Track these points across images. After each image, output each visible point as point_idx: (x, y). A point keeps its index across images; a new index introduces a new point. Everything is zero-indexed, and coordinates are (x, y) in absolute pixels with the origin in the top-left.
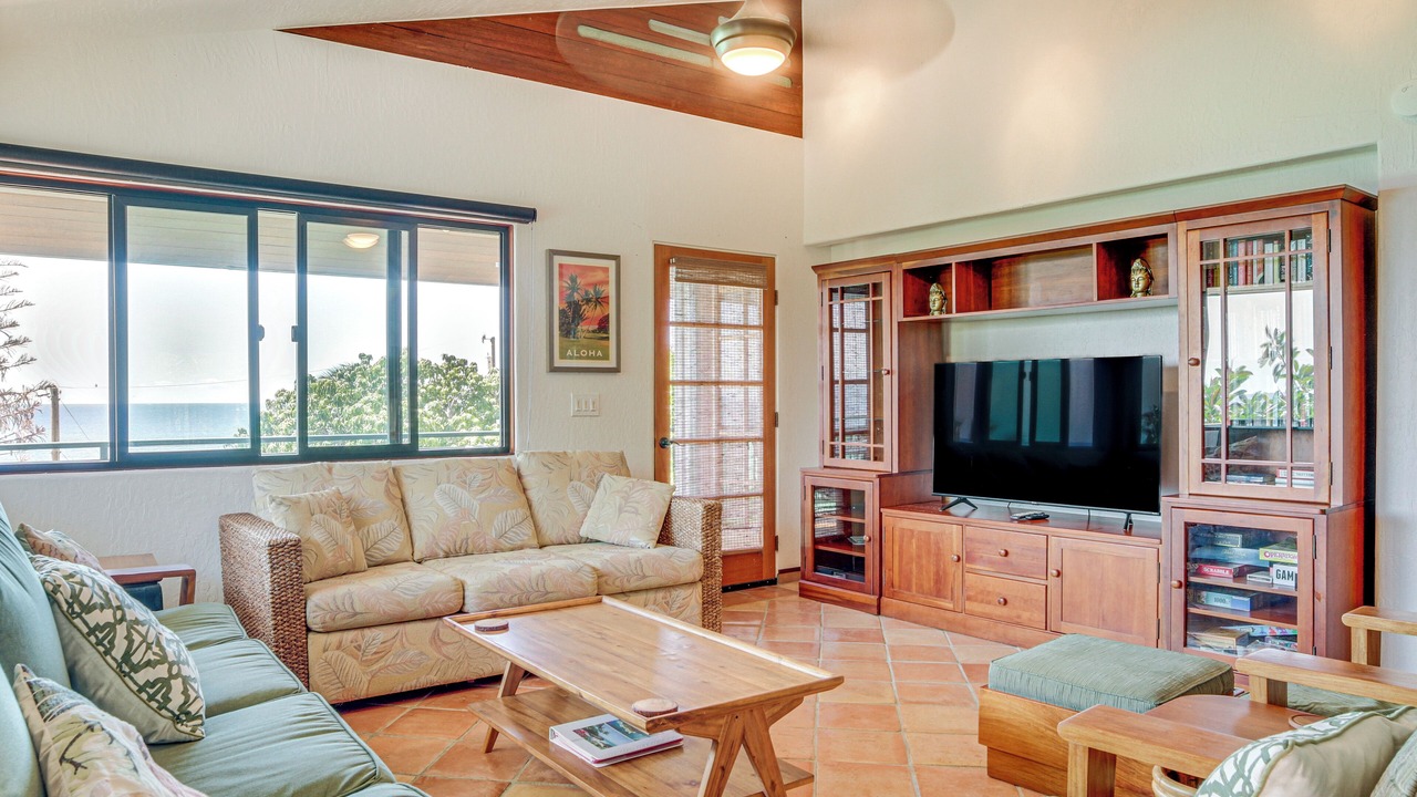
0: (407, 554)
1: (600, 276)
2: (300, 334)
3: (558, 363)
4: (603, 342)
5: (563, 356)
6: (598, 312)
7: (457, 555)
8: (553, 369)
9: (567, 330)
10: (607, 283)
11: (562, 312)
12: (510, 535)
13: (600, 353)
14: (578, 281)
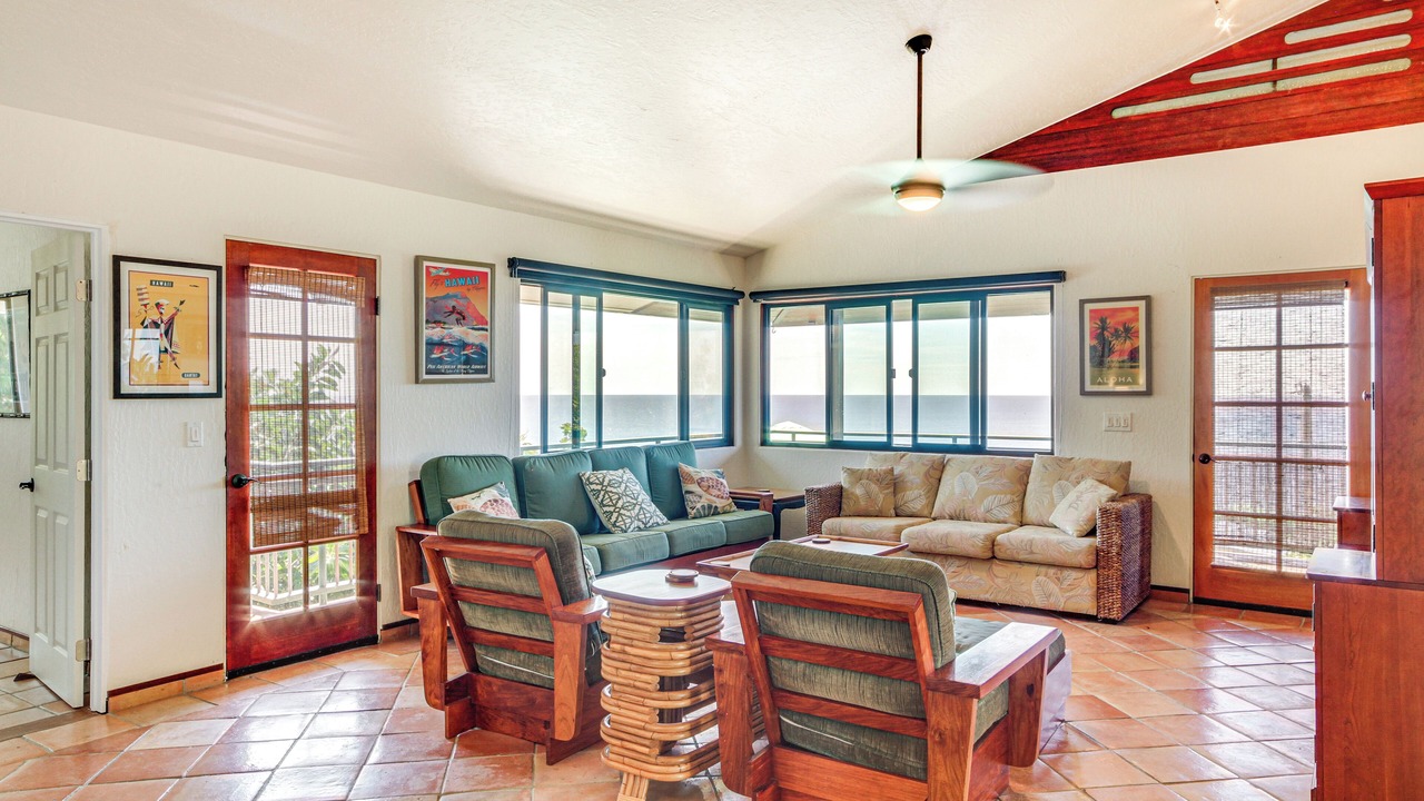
0: (926, 512)
1: (1130, 315)
2: (914, 373)
3: (1089, 387)
4: (1133, 370)
5: (1093, 383)
6: (1128, 345)
7: (958, 519)
8: (1083, 393)
9: (1100, 361)
10: (1137, 320)
11: (1093, 348)
12: (995, 512)
13: (1129, 379)
14: (1108, 321)
